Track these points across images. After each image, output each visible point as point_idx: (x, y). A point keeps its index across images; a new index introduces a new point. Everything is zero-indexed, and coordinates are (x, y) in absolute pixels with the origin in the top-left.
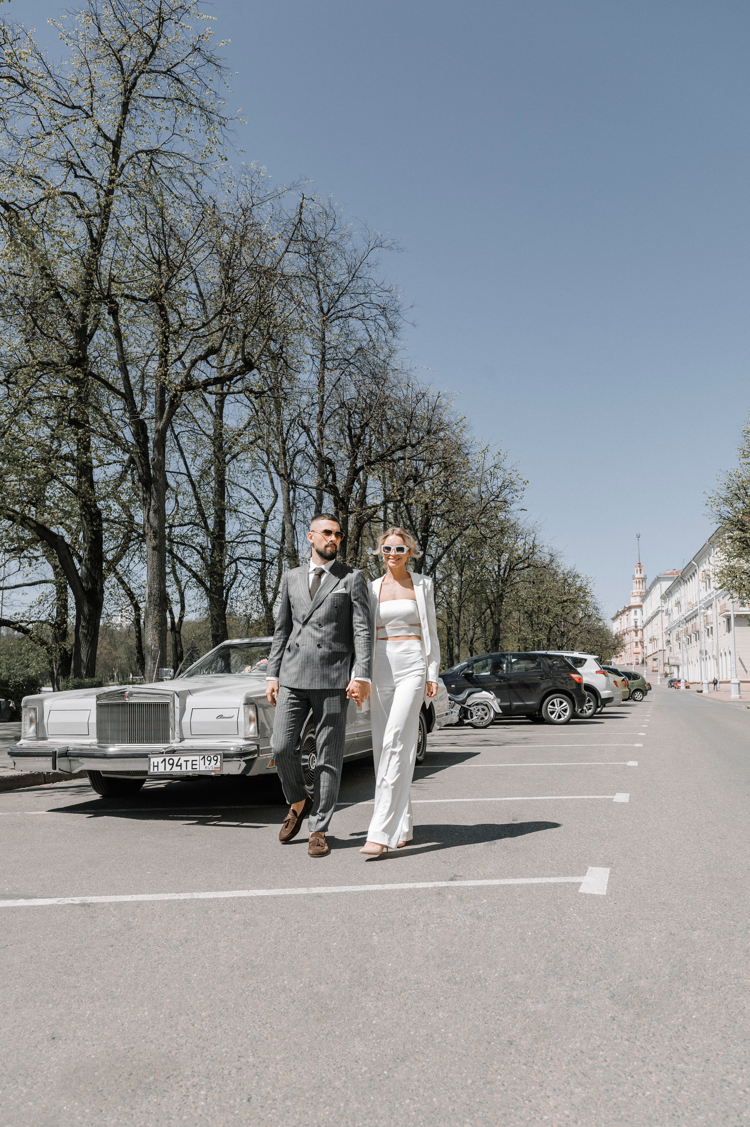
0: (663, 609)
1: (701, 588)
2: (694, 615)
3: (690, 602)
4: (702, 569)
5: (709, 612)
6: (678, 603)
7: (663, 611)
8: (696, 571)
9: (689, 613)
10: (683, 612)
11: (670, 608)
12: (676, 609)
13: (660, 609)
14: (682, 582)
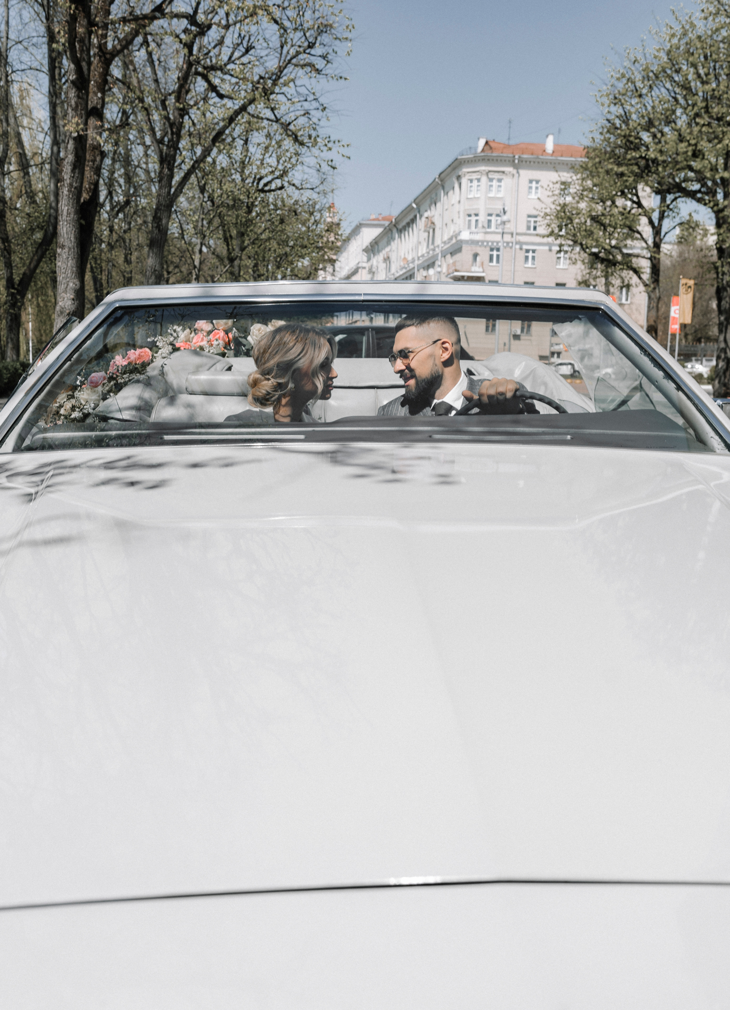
0: (364, 265)
1: (422, 239)
2: (408, 274)
3: (405, 258)
4: (426, 214)
5: (431, 271)
6: (387, 259)
7: (364, 268)
8: (416, 216)
9: (401, 273)
10: (393, 270)
11: (375, 264)
12: (382, 266)
13: (360, 265)
14: (395, 230)
